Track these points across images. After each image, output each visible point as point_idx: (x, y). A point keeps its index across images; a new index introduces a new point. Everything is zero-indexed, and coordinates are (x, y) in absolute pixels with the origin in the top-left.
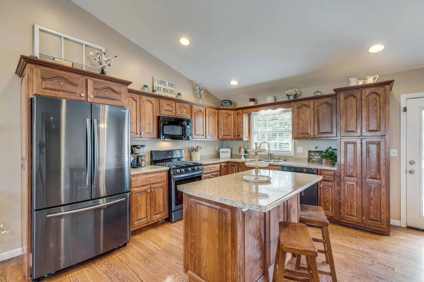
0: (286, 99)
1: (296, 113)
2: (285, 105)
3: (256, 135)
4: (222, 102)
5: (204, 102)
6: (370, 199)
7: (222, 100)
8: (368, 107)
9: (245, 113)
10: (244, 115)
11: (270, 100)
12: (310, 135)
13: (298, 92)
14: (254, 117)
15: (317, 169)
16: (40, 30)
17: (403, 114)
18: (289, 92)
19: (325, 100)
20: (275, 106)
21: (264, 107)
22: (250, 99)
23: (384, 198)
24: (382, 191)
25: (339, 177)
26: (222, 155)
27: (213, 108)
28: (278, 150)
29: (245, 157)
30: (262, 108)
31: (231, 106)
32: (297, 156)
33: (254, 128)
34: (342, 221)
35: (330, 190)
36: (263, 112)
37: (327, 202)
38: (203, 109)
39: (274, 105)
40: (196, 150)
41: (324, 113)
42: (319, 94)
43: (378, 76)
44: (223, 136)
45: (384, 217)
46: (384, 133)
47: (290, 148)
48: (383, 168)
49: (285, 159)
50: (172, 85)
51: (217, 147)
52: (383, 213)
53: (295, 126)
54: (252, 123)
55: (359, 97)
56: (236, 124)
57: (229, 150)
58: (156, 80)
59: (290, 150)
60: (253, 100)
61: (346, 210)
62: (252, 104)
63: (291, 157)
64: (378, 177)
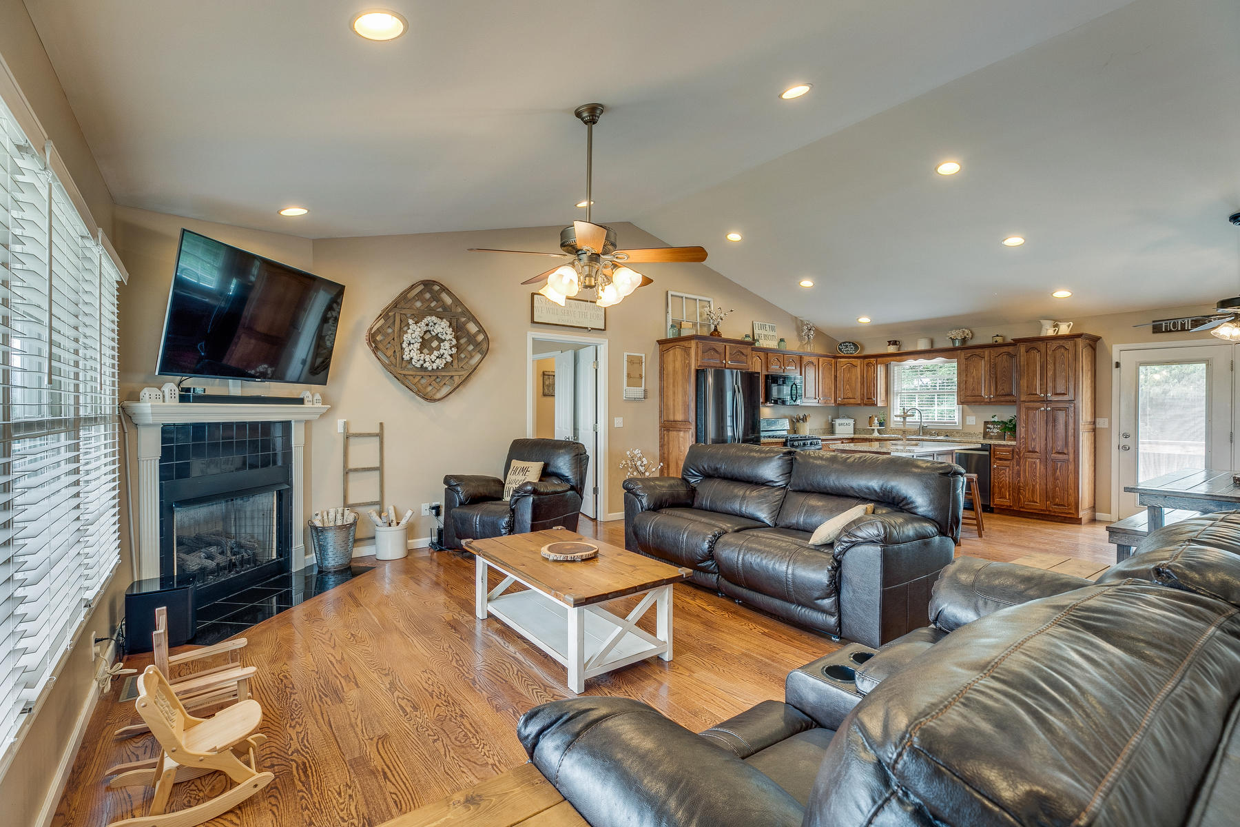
0: (949, 345)
1: (963, 367)
2: (947, 353)
3: (899, 397)
4: (841, 345)
5: (814, 348)
6: (1056, 479)
7: (841, 341)
8: (1055, 364)
9: (881, 364)
10: (879, 366)
11: (922, 345)
12: (984, 398)
13: (968, 335)
14: (896, 368)
15: (990, 445)
16: (672, 295)
17: (1115, 371)
18: (953, 334)
19: (1006, 349)
20: (931, 355)
21: (913, 356)
22: (889, 342)
23: (1071, 477)
24: (1070, 468)
25: (1018, 454)
26: (838, 429)
27: (827, 356)
28: (936, 420)
29: (879, 431)
30: (909, 357)
31: (856, 351)
32: (966, 430)
33: (896, 387)
34: (1022, 510)
35: (1007, 471)
36: (910, 362)
37: (1003, 487)
38: (814, 359)
39: (930, 353)
40: (804, 419)
41: (1005, 367)
42: (1000, 340)
43: (1072, 324)
44: (844, 398)
45: (1072, 499)
46: (1073, 397)
47: (957, 418)
48: (1071, 439)
49: (948, 434)
50: (773, 329)
51: (830, 417)
52: (1070, 495)
53: (962, 385)
54: (892, 378)
55: (1043, 350)
56: (865, 380)
57: (851, 422)
58: (757, 325)
59: (956, 420)
60: (895, 343)
61: (1027, 496)
62: (892, 349)
63: (958, 432)
64: (1066, 451)
